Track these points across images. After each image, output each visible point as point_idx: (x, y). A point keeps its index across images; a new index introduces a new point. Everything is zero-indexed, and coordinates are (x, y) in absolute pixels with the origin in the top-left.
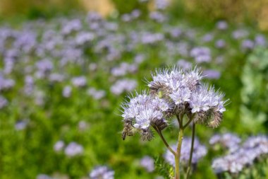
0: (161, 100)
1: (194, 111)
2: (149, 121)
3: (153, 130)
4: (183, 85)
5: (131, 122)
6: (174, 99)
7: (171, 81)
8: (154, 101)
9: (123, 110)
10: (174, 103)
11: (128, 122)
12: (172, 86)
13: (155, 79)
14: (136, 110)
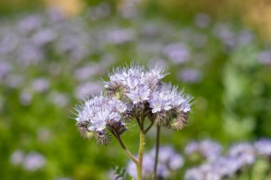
0: (119, 101)
1: (154, 111)
2: (105, 123)
3: (110, 133)
4: (142, 83)
5: (86, 125)
6: (132, 98)
7: (129, 80)
8: (111, 102)
9: (77, 113)
10: (132, 103)
11: (83, 126)
12: (129, 85)
13: (112, 78)
14: (91, 112)
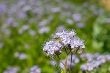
0: (59, 43)
1: (72, 48)
2: (54, 51)
3: (55, 55)
4: (68, 37)
5: (46, 51)
6: (64, 43)
8: (56, 43)
9: (43, 47)
10: (64, 44)
12: (63, 37)
13: (57, 34)
14: (48, 47)
